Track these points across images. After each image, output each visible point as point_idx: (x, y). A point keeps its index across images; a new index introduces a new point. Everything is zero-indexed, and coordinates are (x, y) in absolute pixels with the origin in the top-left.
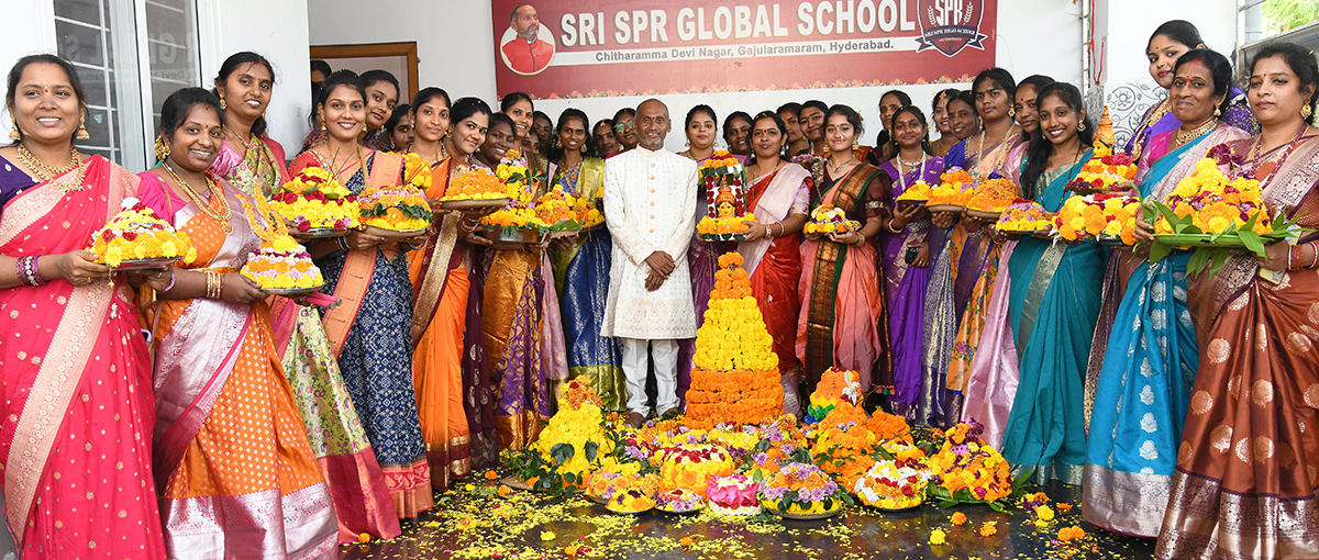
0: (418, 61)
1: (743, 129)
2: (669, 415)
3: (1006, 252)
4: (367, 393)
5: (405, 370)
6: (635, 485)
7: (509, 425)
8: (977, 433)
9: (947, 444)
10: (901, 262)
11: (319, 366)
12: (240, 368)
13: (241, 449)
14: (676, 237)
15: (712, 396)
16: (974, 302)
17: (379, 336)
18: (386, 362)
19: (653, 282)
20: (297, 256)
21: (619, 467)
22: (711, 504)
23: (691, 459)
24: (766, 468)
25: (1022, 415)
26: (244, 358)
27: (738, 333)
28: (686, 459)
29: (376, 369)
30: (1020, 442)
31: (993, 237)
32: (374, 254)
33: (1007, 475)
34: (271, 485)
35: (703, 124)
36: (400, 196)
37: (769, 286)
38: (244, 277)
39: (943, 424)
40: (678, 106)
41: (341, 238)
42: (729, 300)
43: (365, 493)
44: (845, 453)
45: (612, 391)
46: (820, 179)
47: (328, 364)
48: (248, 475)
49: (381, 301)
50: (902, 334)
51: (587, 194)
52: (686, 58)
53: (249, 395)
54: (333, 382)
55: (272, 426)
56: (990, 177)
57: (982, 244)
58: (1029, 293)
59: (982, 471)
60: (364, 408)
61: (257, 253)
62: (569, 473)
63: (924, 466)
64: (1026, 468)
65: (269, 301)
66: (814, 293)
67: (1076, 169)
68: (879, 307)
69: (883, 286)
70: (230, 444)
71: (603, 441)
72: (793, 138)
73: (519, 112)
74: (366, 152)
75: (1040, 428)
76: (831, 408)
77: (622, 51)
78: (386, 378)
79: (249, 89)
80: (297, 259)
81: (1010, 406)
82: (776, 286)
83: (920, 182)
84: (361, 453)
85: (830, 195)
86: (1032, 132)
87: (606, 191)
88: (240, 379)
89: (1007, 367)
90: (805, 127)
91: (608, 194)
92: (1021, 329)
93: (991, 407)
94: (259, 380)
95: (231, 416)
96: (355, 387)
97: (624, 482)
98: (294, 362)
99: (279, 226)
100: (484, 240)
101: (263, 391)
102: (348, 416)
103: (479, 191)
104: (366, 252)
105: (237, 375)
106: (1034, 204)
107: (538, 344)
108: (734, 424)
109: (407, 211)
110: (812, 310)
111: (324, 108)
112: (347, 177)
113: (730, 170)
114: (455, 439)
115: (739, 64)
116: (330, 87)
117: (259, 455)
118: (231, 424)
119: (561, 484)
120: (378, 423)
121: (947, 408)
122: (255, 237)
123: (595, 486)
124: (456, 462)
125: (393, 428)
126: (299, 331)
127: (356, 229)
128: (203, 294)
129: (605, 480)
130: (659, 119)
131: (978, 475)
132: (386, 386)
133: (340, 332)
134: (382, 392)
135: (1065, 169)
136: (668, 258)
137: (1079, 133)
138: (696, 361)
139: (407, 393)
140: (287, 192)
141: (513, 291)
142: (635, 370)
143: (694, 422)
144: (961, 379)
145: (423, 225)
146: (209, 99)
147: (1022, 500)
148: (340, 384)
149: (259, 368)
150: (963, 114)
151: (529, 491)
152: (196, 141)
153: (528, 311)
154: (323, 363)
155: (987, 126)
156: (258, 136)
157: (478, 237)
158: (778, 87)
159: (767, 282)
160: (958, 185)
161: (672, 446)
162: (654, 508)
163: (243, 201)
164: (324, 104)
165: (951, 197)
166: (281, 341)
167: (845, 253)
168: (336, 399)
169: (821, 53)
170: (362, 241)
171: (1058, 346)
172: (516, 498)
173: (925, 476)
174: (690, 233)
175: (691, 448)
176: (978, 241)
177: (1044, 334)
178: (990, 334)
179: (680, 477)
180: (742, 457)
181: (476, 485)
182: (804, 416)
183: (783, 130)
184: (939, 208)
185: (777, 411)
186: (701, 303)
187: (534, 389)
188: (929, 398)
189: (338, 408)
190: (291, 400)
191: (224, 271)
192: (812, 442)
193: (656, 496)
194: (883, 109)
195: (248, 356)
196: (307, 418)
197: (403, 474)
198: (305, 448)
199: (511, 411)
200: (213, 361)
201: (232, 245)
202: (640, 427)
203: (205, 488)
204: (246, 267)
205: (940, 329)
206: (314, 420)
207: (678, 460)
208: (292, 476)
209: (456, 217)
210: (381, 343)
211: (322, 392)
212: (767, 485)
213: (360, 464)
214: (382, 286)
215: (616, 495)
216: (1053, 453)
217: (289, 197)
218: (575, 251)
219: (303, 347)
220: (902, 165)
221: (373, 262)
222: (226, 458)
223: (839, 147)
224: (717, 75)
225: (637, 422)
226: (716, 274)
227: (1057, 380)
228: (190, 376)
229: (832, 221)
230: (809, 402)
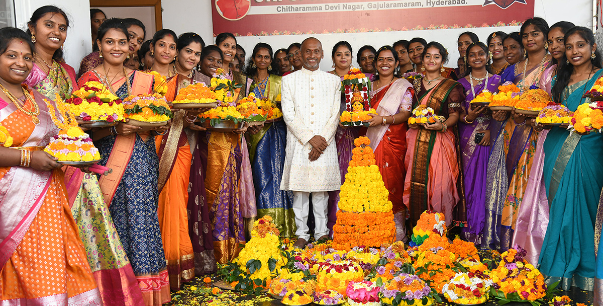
0: (162, 10)
1: (370, 57)
2: (323, 240)
3: (542, 137)
4: (129, 227)
5: (154, 211)
6: (300, 287)
7: (219, 247)
8: (522, 255)
9: (502, 263)
10: (472, 142)
11: (97, 211)
12: (42, 213)
13: (41, 267)
14: (328, 126)
15: (350, 229)
16: (520, 169)
17: (137, 190)
18: (141, 207)
19: (314, 156)
20: (83, 140)
21: (290, 275)
22: (349, 300)
23: (336, 271)
24: (385, 276)
25: (552, 244)
26: (46, 206)
27: (367, 188)
28: (333, 271)
29: (135, 211)
30: (550, 261)
31: (534, 127)
32: (134, 137)
33: (542, 283)
34: (61, 291)
35: (344, 54)
36: (151, 100)
37: (387, 157)
38: (46, 153)
39: (499, 248)
40: (328, 41)
41: (113, 127)
42: (361, 167)
43: (125, 294)
44: (435, 267)
45: (283, 225)
46: (419, 89)
47: (102, 209)
48: (45, 284)
49: (139, 167)
50: (473, 188)
51: (271, 98)
52: (334, 10)
53: (48, 231)
54: (106, 221)
55: (63, 252)
56: (531, 88)
57: (525, 132)
58: (556, 164)
59: (526, 281)
60: (127, 237)
61: (56, 138)
62: (258, 279)
63: (487, 277)
64: (555, 279)
65: (63, 169)
66: (415, 163)
67: (590, 83)
68: (457, 171)
69: (460, 158)
70: (34, 263)
71: (279, 258)
72: (402, 63)
73: (227, 46)
74: (129, 72)
75: (563, 252)
76: (426, 237)
77: (293, 6)
78: (142, 217)
79: (51, 30)
80: (83, 142)
81: (543, 236)
82: (391, 157)
83: (485, 91)
84: (123, 268)
85: (425, 100)
86: (559, 58)
87: (283, 97)
88: (42, 220)
89: (542, 211)
90: (412, 55)
91: (284, 99)
92: (550, 187)
93: (531, 238)
94: (55, 221)
95: (35, 245)
96: (121, 224)
97: (293, 285)
98: (80, 209)
99: (72, 121)
100: (200, 127)
101: (58, 228)
102: (115, 244)
103: (197, 97)
104: (129, 136)
105: (40, 218)
106: (562, 106)
107: (237, 195)
108: (364, 247)
109: (155, 110)
110: (413, 173)
111: (101, 43)
112: (116, 88)
113: (360, 81)
114: (184, 257)
115: (368, 14)
116: (105, 30)
117: (54, 271)
118: (35, 250)
119: (252, 286)
120: (136, 247)
121: (502, 237)
122: (55, 128)
123: (275, 288)
124: (185, 271)
125: (146, 250)
126: (83, 188)
127: (122, 122)
128: (18, 164)
129: (281, 284)
130: (316, 51)
131: (523, 283)
132: (142, 222)
133: (111, 187)
134: (139, 226)
135: (582, 83)
136: (323, 140)
137: (592, 60)
138: (339, 206)
139: (155, 227)
140: (75, 97)
141: (222, 161)
142: (300, 210)
143: (338, 245)
144: (511, 219)
145: (166, 118)
146: (24, 36)
147: (553, 301)
148: (110, 222)
149: (56, 213)
150: (513, 47)
151: (232, 291)
152: (15, 63)
153: (231, 174)
154: (99, 209)
155: (529, 55)
156: (57, 61)
157: (196, 126)
158: (393, 29)
159: (385, 154)
160: (509, 93)
161: (324, 261)
162: (312, 303)
163: (48, 103)
164: (101, 40)
165: (505, 101)
166: (71, 194)
167: (435, 136)
168: (108, 233)
169: (421, 7)
170: (126, 129)
171: (576, 199)
172: (223, 295)
173: (488, 283)
174: (336, 124)
175: (336, 263)
176: (522, 130)
177: (566, 191)
178: (531, 190)
179: (329, 282)
180: (369, 269)
181: (197, 287)
182: (409, 241)
183: (397, 58)
184: (497, 108)
185: (391, 238)
186: (344, 168)
187: (235, 223)
188: (490, 230)
189: (109, 238)
190: (77, 235)
191: (33, 149)
192: (414, 259)
193: (314, 294)
194: (460, 44)
195: (48, 205)
196: (88, 245)
197: (153, 279)
198: (85, 266)
199: (220, 238)
200: (24, 208)
201: (39, 132)
202: (304, 248)
203: (16, 293)
204: (49, 147)
205: (498, 186)
206: (93, 246)
207: (328, 271)
208: (75, 285)
209: (182, 113)
210: (139, 195)
211: (98, 228)
212: (385, 288)
213: (123, 276)
214: (139, 157)
215: (288, 294)
216: (573, 269)
217: (77, 101)
218: (262, 134)
219: (86, 199)
220: (473, 80)
221: (133, 142)
222: (31, 273)
223: (431, 68)
224: (354, 22)
225: (302, 244)
226: (353, 151)
227: (575, 221)
228: (7, 218)
229: (426, 116)
230: (412, 233)
